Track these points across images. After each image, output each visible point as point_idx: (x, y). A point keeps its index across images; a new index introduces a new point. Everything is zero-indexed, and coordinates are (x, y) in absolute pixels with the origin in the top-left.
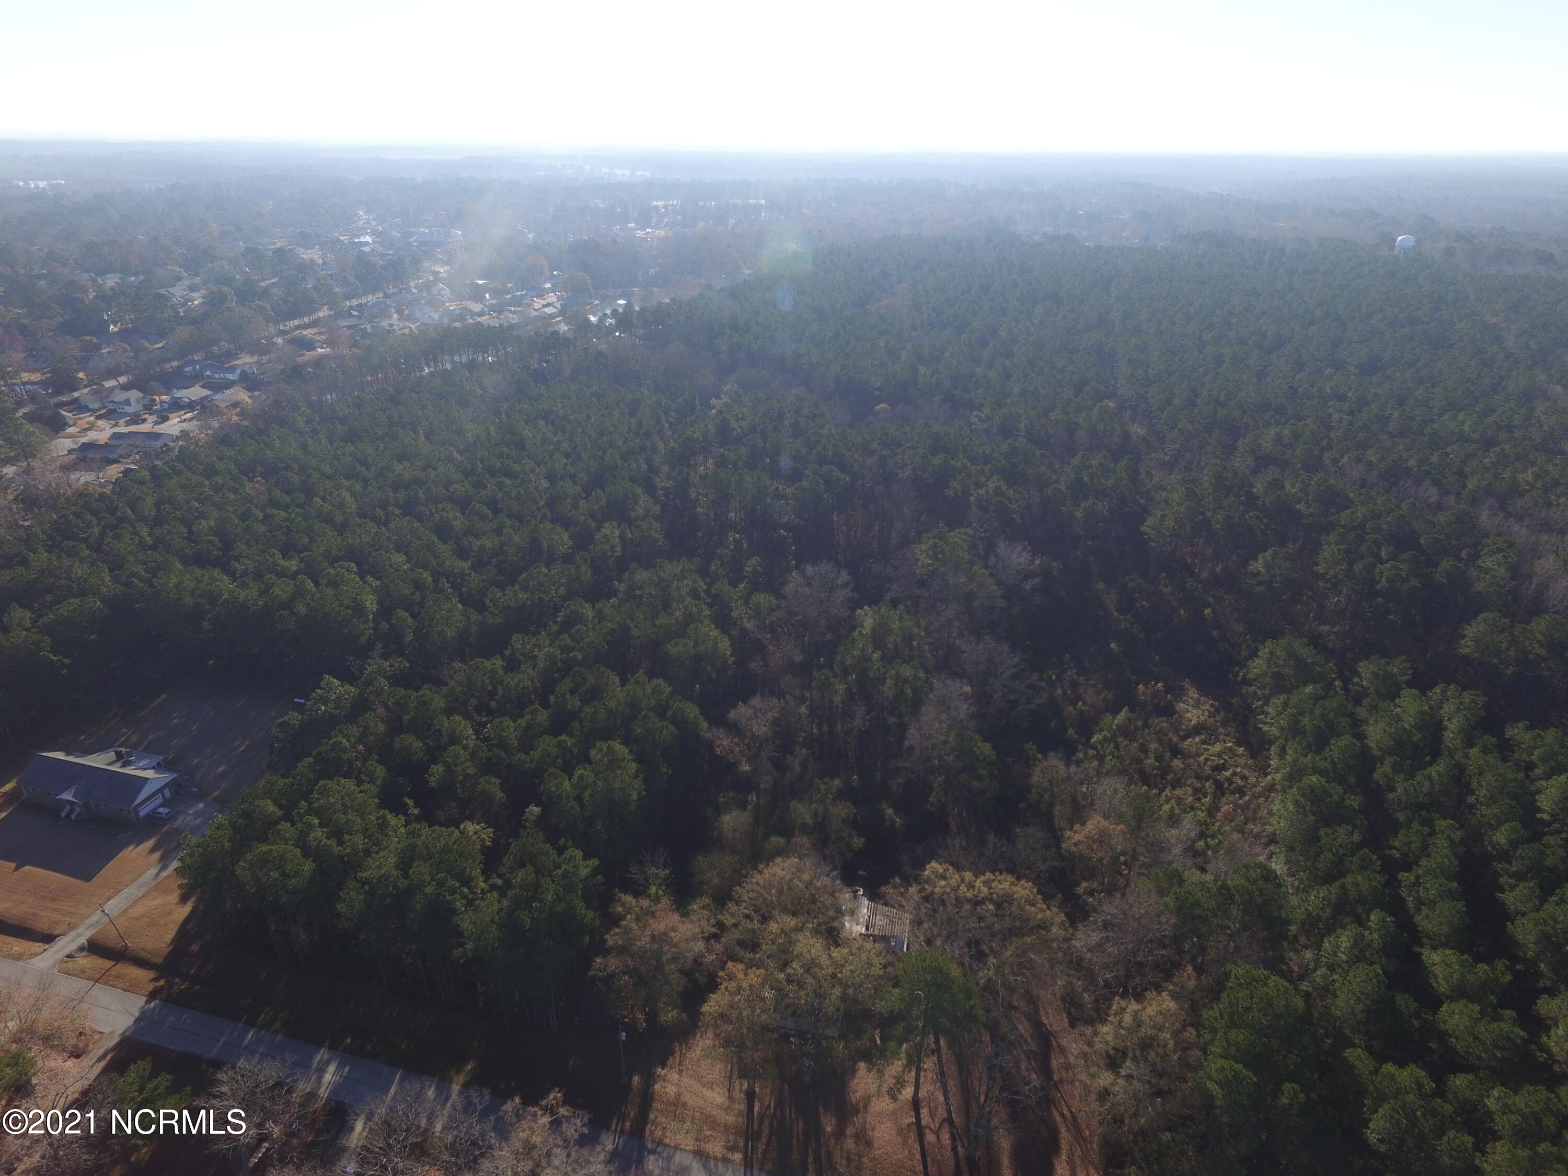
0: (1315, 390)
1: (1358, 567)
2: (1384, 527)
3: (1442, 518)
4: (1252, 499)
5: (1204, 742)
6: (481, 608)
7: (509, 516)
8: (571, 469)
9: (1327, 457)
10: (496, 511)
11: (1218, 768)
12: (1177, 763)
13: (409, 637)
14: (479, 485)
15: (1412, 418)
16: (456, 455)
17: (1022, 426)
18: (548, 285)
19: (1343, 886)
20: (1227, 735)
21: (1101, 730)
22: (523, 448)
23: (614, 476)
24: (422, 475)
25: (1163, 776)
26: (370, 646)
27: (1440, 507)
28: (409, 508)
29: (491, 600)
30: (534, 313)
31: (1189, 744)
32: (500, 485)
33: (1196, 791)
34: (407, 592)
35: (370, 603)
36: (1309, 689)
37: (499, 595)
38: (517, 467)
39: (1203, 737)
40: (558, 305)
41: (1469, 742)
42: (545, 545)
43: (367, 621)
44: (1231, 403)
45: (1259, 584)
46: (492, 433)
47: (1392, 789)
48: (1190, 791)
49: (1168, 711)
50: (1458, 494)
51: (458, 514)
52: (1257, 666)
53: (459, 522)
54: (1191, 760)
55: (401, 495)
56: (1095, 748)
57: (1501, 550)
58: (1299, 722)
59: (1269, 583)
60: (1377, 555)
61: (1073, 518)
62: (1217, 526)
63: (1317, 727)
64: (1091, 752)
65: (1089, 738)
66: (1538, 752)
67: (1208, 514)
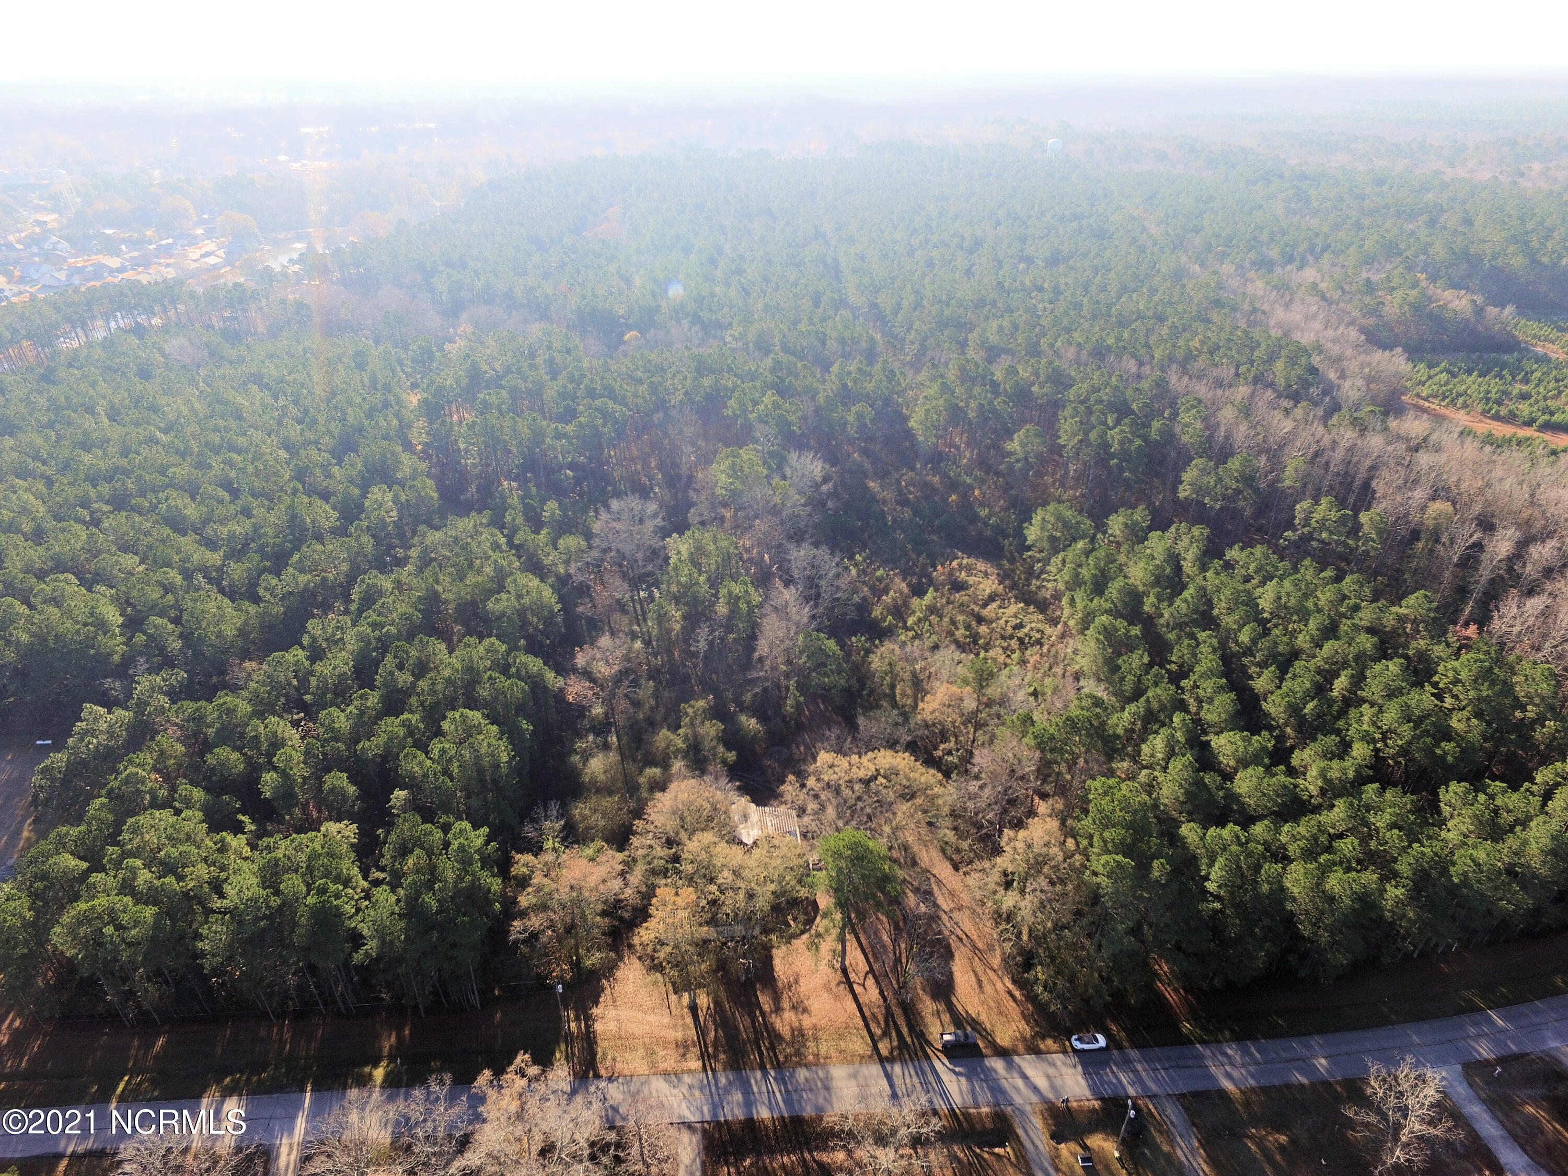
0: (1018, 284)
1: (1093, 436)
2: (1105, 398)
3: (1145, 385)
4: (995, 385)
5: (1000, 607)
6: (256, 599)
7: (254, 495)
8: (311, 436)
9: (1044, 343)
10: (235, 493)
11: (1019, 626)
12: (983, 629)
13: (175, 645)
14: (201, 465)
15: (1098, 302)
16: (159, 434)
17: (777, 340)
18: (200, 231)
19: (1148, 701)
20: (1017, 597)
21: (914, 612)
22: (240, 417)
23: (364, 437)
24: (124, 462)
25: (975, 642)
26: (128, 662)
27: (1139, 377)
28: (120, 503)
29: (266, 589)
30: (194, 265)
31: (987, 612)
32: (231, 464)
33: (1005, 649)
34: (155, 596)
35: (113, 616)
36: (1080, 544)
37: (274, 581)
38: (242, 441)
39: (998, 603)
40: (221, 253)
41: (1204, 568)
42: (308, 520)
43: (114, 636)
44: (953, 302)
45: (1018, 461)
46: (197, 405)
47: (1162, 616)
48: (1001, 651)
49: (965, 586)
50: (1151, 363)
51: (189, 501)
52: (1033, 533)
53: (191, 511)
54: (994, 625)
55: (105, 489)
56: (913, 629)
57: (1193, 407)
58: (1078, 574)
59: (1026, 458)
60: (1105, 423)
61: (846, 423)
62: (972, 415)
63: (1094, 576)
64: (911, 634)
65: (905, 622)
66: (1252, 566)
67: (962, 404)
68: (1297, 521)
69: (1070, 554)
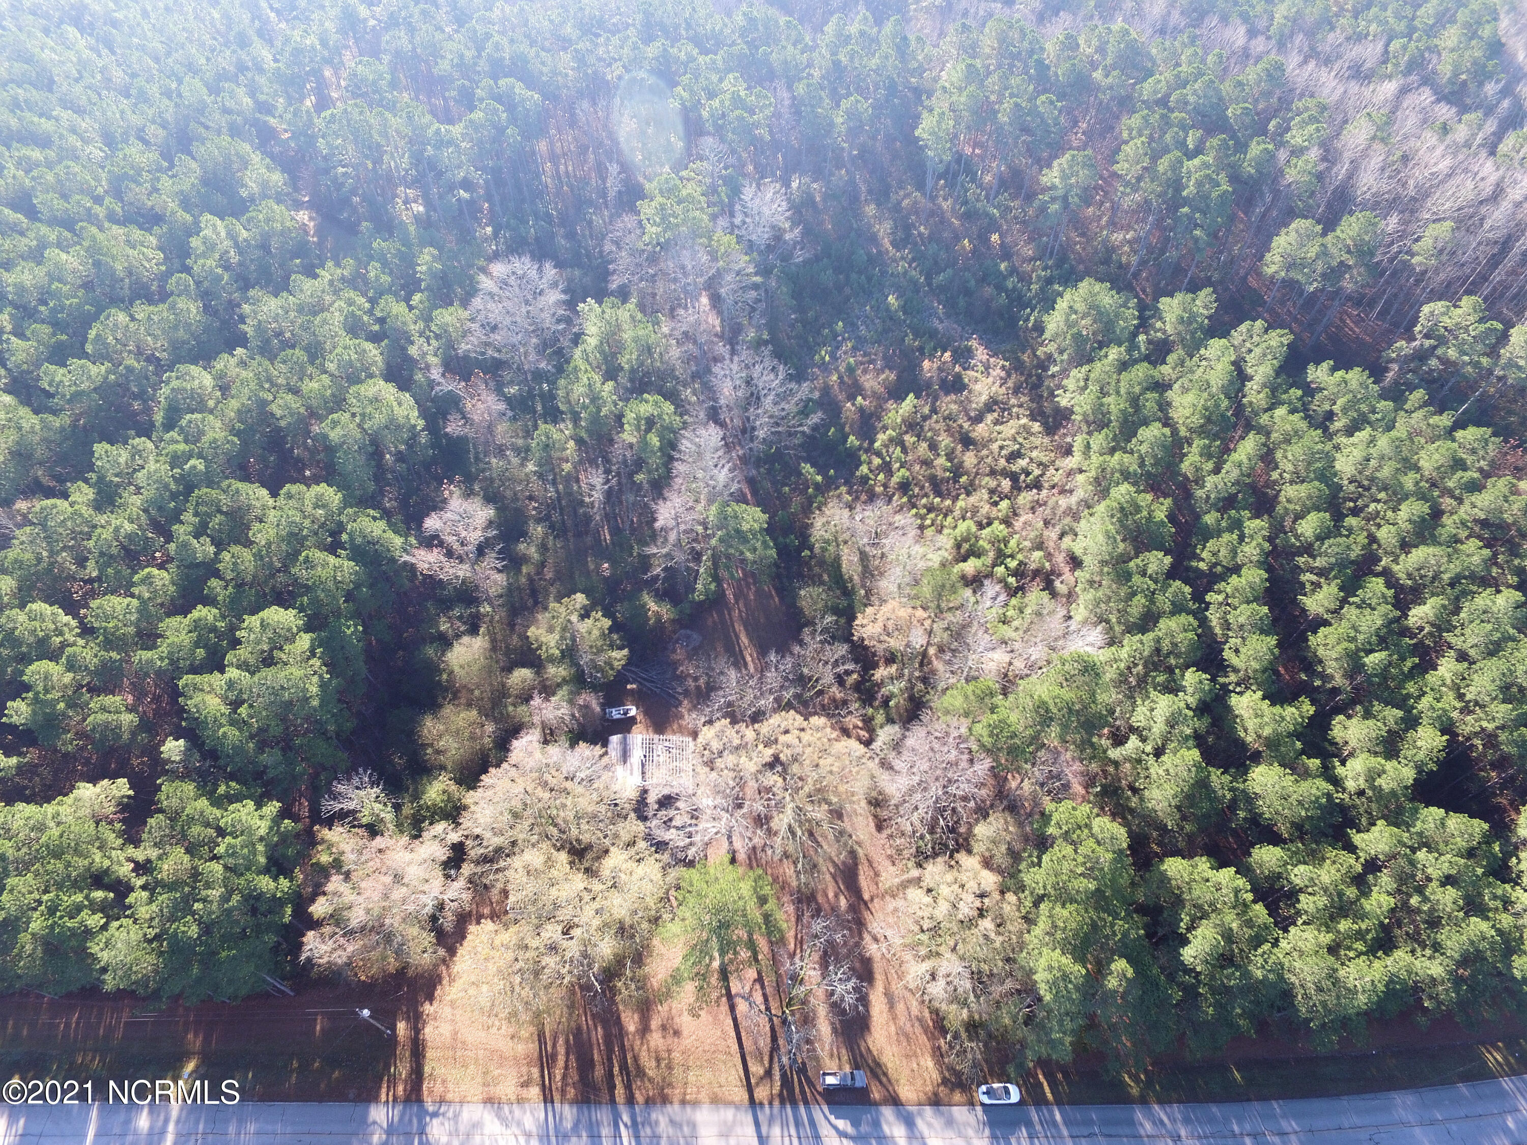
1: (1163, 165)
2: (1191, 99)
3: (1251, 74)
4: (1042, 70)
5: (997, 422)
7: (52, 223)
8: (135, 120)
11: (1014, 456)
12: (969, 459)
20: (1021, 406)
21: (885, 428)
22: (48, 85)
23: (204, 126)
25: (956, 479)
27: (1245, 58)
31: (980, 431)
32: (26, 164)
33: (992, 492)
36: (1114, 353)
38: (45, 125)
39: (996, 415)
41: (1275, 398)
45: (1053, 199)
47: (1201, 484)
48: (986, 497)
49: (956, 386)
50: (1267, 32)
52: (1054, 322)
54: (985, 452)
56: (878, 454)
57: (1313, 119)
58: (1102, 405)
59: (1065, 198)
60: (1183, 144)
61: (832, 124)
62: (1003, 118)
63: (1123, 412)
64: (877, 461)
65: (872, 442)
66: (1340, 402)
67: (993, 98)
68: (1418, 328)
69: (1099, 368)
